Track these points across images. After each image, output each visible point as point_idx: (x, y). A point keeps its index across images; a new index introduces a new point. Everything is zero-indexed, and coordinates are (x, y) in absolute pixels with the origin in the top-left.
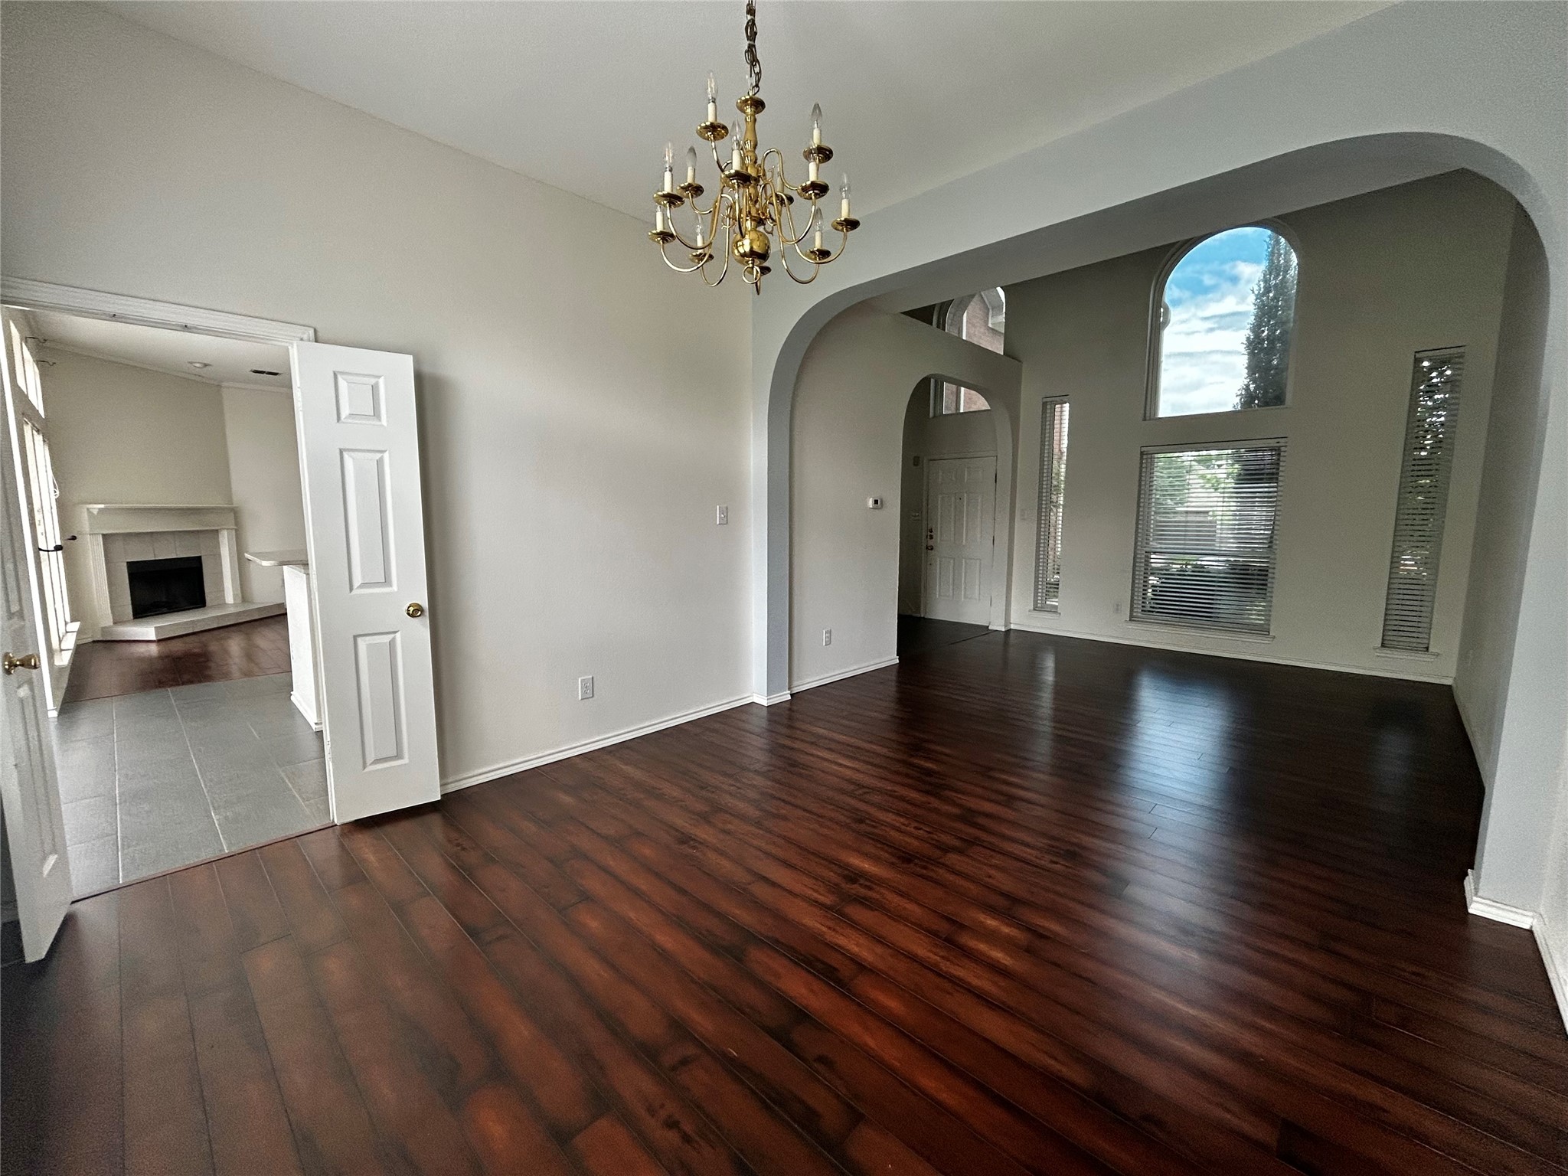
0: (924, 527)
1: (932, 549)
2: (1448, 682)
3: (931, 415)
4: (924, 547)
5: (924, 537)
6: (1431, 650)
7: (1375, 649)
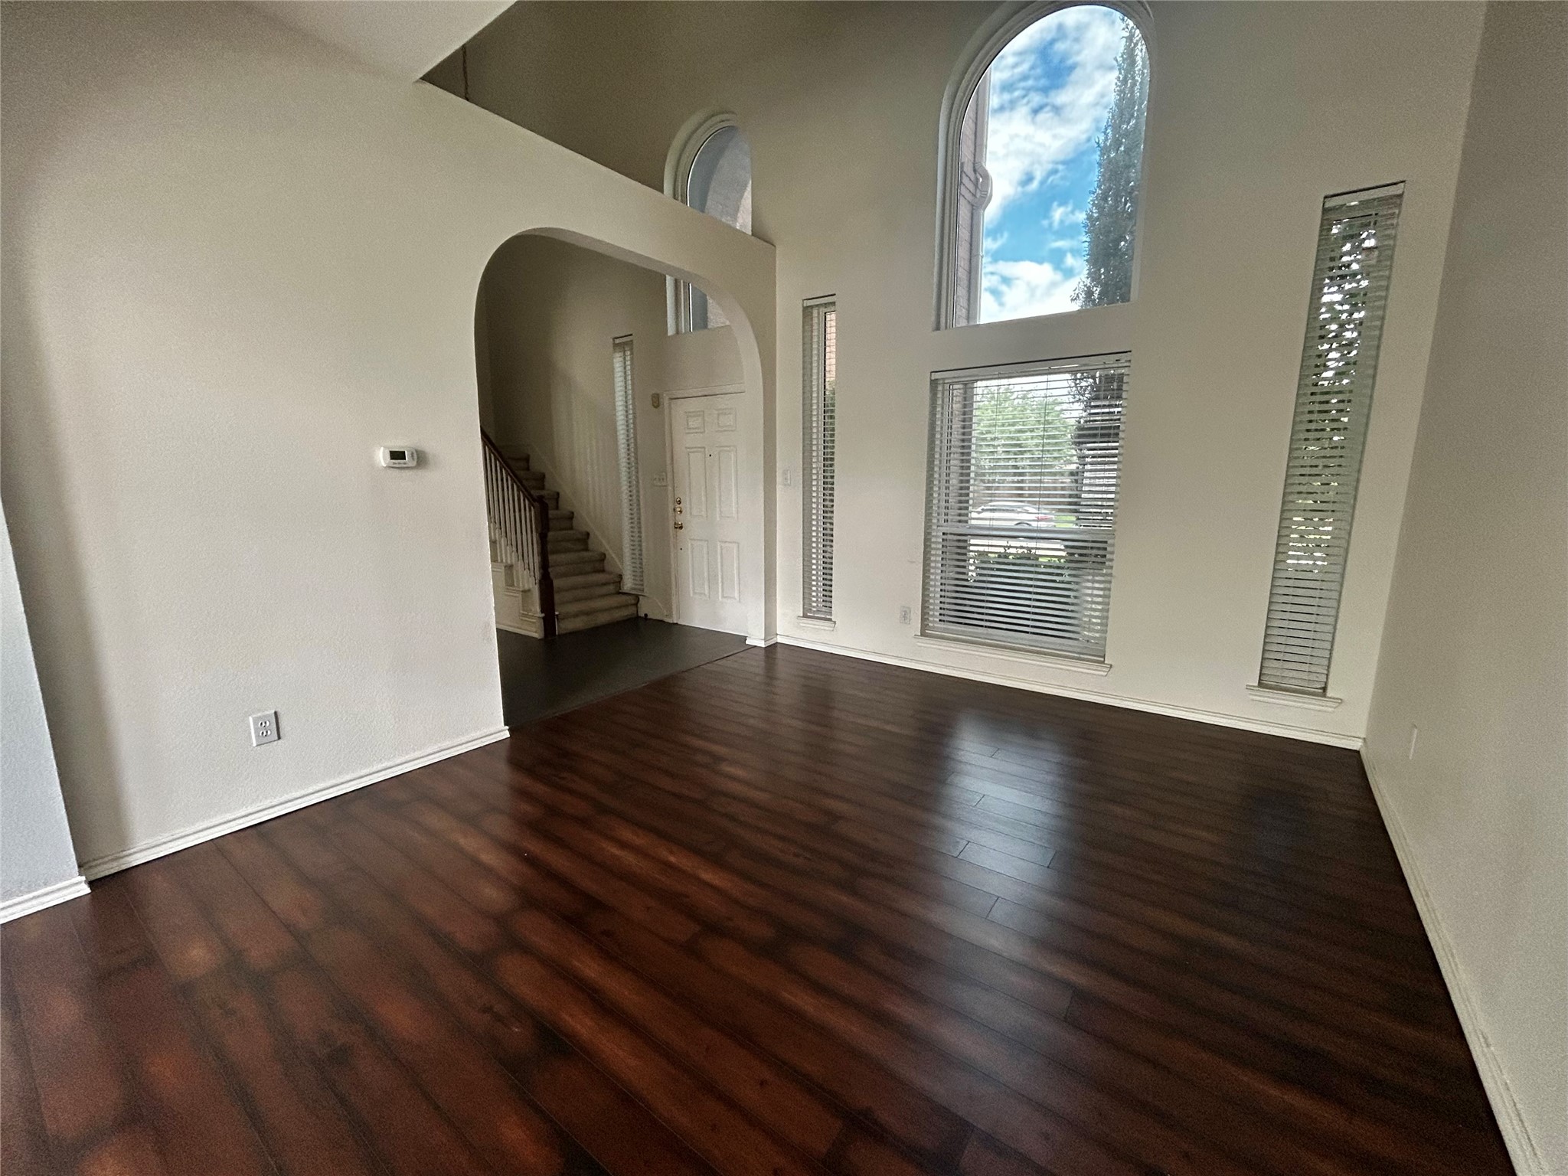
0: (670, 495)
1: (681, 528)
2: (1355, 745)
3: (671, 331)
4: (672, 524)
5: (671, 510)
6: (1330, 693)
7: (1249, 688)
